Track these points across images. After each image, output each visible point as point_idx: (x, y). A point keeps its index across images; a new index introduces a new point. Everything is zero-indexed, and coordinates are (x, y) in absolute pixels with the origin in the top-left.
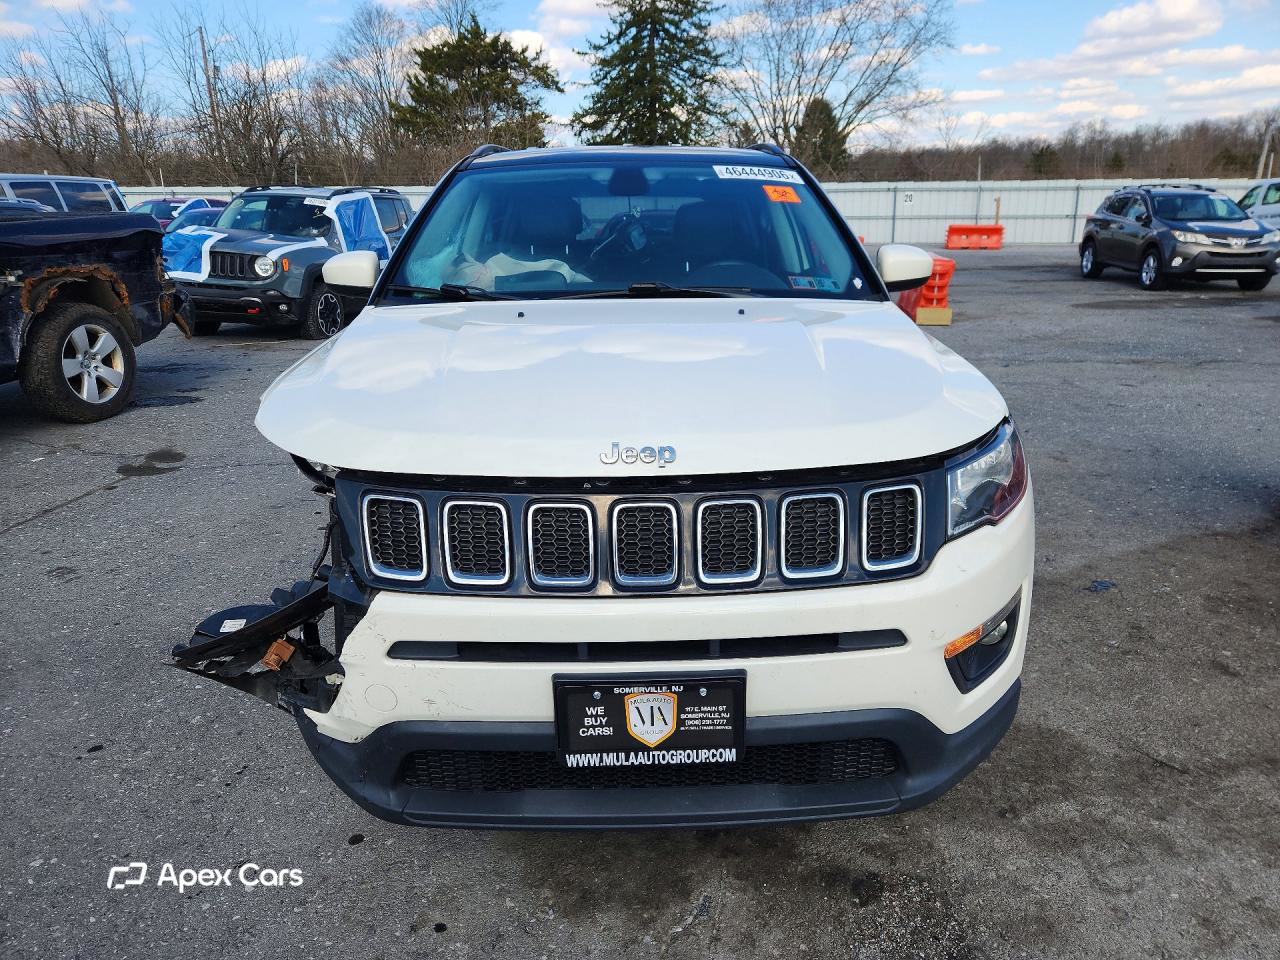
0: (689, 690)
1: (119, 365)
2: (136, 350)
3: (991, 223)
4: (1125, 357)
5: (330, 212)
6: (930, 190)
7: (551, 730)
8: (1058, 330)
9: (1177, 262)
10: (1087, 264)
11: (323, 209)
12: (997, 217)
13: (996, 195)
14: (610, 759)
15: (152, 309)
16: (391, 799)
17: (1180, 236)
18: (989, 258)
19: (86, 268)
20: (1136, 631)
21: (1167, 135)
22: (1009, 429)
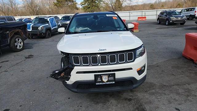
0: (109, 75)
1: (22, 44)
2: (24, 41)
3: (144, 16)
4: (164, 36)
5: (48, 20)
6: (135, 12)
7: (94, 81)
8: (154, 32)
9: (171, 21)
10: (158, 22)
11: (47, 20)
12: (145, 15)
13: (145, 12)
14: (101, 84)
15: (26, 35)
16: (76, 90)
17: (171, 18)
18: (144, 22)
19: (17, 30)
20: (163, 71)
22: (143, 46)
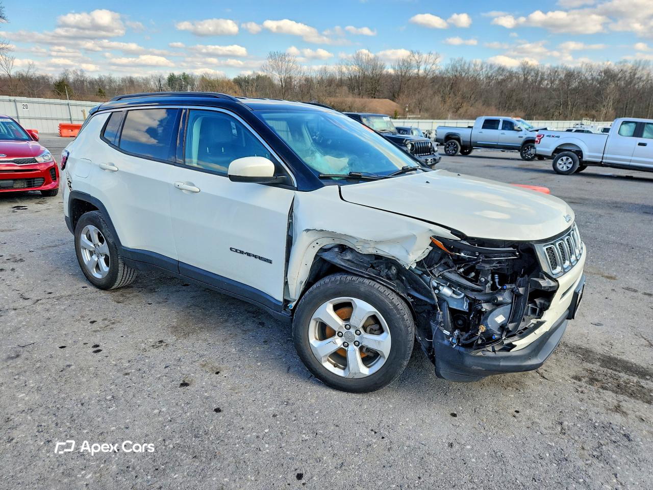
6: (44, 103)
21: (115, 82)
